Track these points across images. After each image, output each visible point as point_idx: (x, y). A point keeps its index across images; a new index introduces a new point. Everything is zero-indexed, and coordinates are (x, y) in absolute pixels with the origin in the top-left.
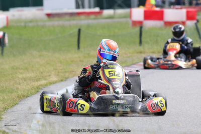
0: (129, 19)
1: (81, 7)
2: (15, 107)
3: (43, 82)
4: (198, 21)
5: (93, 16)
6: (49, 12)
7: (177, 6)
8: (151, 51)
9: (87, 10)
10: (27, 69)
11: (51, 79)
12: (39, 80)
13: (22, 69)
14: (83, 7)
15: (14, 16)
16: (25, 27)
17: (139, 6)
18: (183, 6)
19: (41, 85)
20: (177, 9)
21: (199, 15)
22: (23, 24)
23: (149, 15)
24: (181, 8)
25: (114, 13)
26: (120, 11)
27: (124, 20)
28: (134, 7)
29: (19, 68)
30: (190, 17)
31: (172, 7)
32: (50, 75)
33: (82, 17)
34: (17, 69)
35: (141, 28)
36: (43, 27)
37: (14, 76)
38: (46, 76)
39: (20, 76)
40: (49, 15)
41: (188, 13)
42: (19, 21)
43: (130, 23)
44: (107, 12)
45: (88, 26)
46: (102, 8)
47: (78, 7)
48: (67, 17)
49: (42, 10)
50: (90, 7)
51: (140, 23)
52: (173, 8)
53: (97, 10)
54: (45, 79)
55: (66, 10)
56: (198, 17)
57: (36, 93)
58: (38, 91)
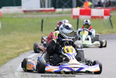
0: (71, 14)
1: (43, 6)
2: (5, 65)
3: (21, 50)
4: (111, 16)
5: (50, 13)
6: (25, 9)
9: (47, 9)
10: (12, 42)
11: (26, 48)
12: (19, 49)
13: (9, 42)
14: (45, 7)
15: (4, 11)
16: (11, 18)
17: (77, 7)
18: (102, 8)
19: (20, 52)
20: (99, 9)
21: (111, 13)
22: (10, 16)
23: (82, 13)
24: (101, 9)
25: (63, 11)
26: (66, 10)
27: (68, 15)
28: (74, 7)
29: (8, 42)
30: (106, 14)
31: (96, 8)
32: (25, 46)
33: (44, 13)
34: (6, 42)
35: (78, 20)
36: (22, 18)
37: (5, 46)
38: (23, 47)
39: (8, 46)
40: (25, 11)
41: (105, 11)
42: (7, 14)
43: (72, 17)
44: (59, 10)
45: (48, 18)
46: (55, 8)
47: (41, 7)
48: (35, 13)
49: (21, 8)
50: (48, 7)
51: (78, 17)
53: (53, 8)
54: (23, 49)
55: (35, 9)
56: (111, 14)
57: (17, 57)
58: (18, 56)
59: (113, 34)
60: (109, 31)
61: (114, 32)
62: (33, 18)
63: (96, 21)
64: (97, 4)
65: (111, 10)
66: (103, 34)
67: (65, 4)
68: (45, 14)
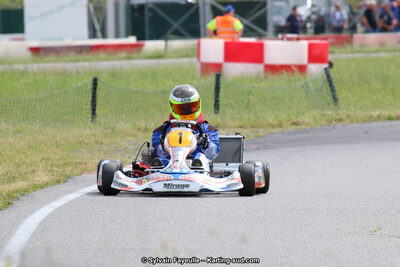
0: (195, 60)
1: (99, 34)
3: (20, 184)
4: (331, 65)
5: (123, 54)
6: (35, 44)
7: (290, 36)
8: (237, 124)
9: (111, 41)
11: (37, 178)
12: (12, 179)
14: (104, 36)
18: (302, 36)
19: (17, 191)
20: (289, 39)
21: (332, 52)
23: (233, 53)
24: (298, 39)
25: (166, 46)
26: (177, 44)
27: (186, 60)
30: (315, 56)
31: (280, 36)
32: (34, 171)
33: (103, 55)
35: (218, 77)
36: (24, 73)
38: (26, 173)
40: (35, 50)
41: (311, 47)
43: (198, 66)
44: (151, 45)
45: (114, 74)
46: (141, 37)
47: (93, 34)
48: (72, 55)
49: (22, 39)
50: (117, 36)
51: (218, 66)
52: (282, 39)
53: (132, 40)
54: (24, 180)
55: (69, 42)
56: (331, 57)
57: (5, 208)
58: (9, 204)
59: (339, 125)
60: (324, 115)
61: (341, 120)
62: (64, 73)
63: (280, 81)
64: (283, 22)
65: (332, 44)
66: (303, 126)
67: (176, 25)
68: (106, 60)
